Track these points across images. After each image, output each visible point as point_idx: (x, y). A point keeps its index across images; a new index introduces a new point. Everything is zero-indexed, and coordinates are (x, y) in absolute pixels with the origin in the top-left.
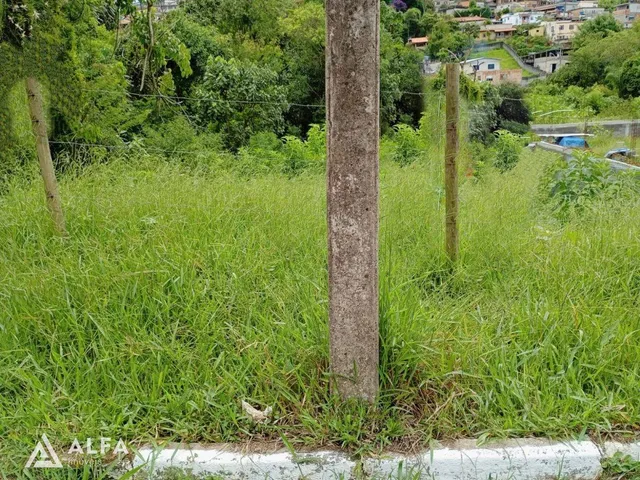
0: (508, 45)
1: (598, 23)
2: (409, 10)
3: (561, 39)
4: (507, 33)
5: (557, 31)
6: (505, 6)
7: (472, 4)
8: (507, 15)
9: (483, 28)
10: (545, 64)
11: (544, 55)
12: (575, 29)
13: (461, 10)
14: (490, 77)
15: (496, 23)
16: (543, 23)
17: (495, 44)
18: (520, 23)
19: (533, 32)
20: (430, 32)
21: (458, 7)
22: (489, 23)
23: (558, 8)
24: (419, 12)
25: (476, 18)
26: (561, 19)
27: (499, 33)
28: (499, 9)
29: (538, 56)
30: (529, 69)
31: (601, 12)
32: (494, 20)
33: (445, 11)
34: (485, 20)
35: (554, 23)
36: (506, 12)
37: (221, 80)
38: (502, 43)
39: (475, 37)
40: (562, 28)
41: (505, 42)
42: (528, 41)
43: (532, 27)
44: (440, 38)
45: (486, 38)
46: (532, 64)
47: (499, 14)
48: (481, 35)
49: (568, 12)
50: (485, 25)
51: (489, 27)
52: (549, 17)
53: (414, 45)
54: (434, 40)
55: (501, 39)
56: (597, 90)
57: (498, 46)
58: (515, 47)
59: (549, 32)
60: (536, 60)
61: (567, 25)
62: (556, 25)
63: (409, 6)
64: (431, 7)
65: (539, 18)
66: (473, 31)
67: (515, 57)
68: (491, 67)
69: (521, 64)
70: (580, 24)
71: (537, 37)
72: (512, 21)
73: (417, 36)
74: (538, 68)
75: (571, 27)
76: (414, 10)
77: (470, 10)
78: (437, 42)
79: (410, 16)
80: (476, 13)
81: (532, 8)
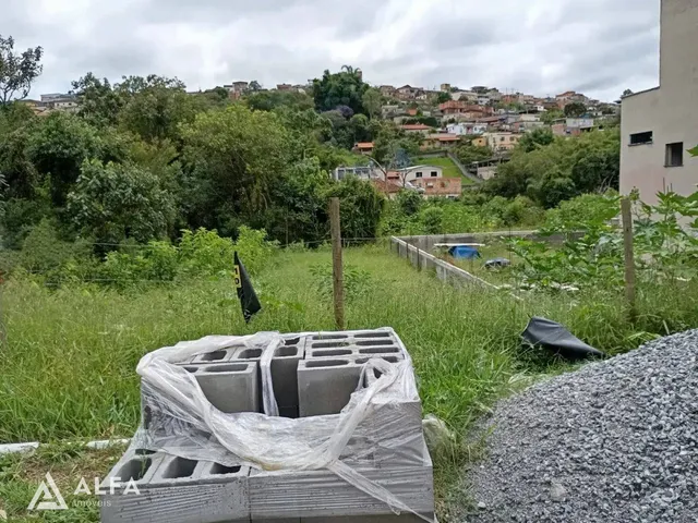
0: (452, 153)
1: (535, 135)
2: (355, 116)
3: (502, 149)
4: (451, 142)
5: (498, 142)
6: (451, 117)
7: (419, 113)
8: (452, 125)
9: (427, 136)
10: (487, 173)
11: (486, 165)
12: (515, 142)
13: (408, 118)
14: (431, 184)
15: (441, 132)
16: (485, 134)
17: (439, 152)
18: (464, 133)
19: (475, 143)
20: (376, 137)
21: (405, 115)
22: (434, 132)
23: (501, 120)
24: (365, 118)
25: (423, 126)
26: (503, 131)
27: (444, 142)
28: (446, 118)
29: (480, 165)
30: (472, 177)
31: (541, 125)
32: (440, 129)
33: (392, 118)
34: (431, 128)
35: (495, 135)
36: (452, 121)
37: (93, 183)
38: (446, 152)
39: (420, 144)
40: (502, 139)
41: (450, 150)
42: (472, 151)
43: (476, 137)
44: (385, 144)
45: (431, 147)
46: (475, 173)
47: (445, 124)
48: (426, 143)
49: (510, 125)
50: (430, 133)
51: (434, 136)
52: (492, 128)
53: (360, 149)
54: (379, 146)
55: (446, 147)
56: (519, 200)
57: (443, 154)
58: (459, 156)
59: (491, 143)
60: (479, 169)
61: (508, 136)
62: (497, 136)
63: (356, 113)
64: (379, 114)
65: (483, 129)
66: (418, 138)
67: (459, 166)
68: (434, 174)
69: (465, 172)
70: (519, 136)
71: (480, 147)
72: (457, 131)
73: (363, 142)
74: (481, 177)
75: (512, 139)
76: (360, 116)
77: (416, 118)
78: (382, 148)
79: (356, 120)
80: (422, 121)
81: (477, 120)
